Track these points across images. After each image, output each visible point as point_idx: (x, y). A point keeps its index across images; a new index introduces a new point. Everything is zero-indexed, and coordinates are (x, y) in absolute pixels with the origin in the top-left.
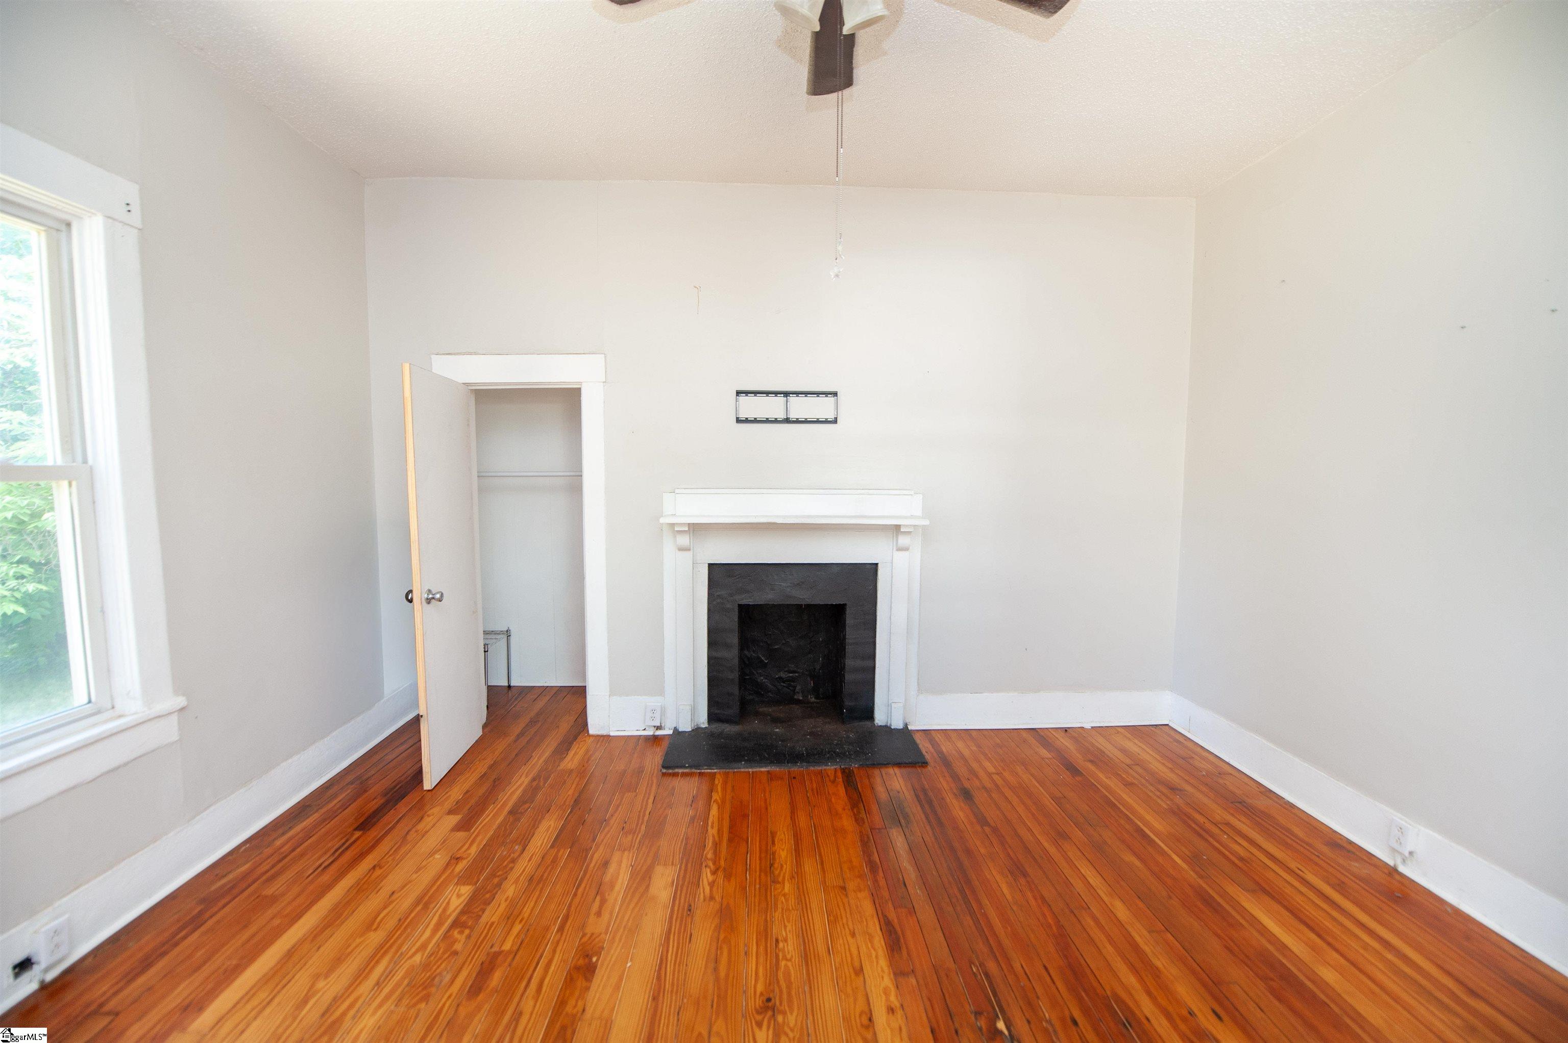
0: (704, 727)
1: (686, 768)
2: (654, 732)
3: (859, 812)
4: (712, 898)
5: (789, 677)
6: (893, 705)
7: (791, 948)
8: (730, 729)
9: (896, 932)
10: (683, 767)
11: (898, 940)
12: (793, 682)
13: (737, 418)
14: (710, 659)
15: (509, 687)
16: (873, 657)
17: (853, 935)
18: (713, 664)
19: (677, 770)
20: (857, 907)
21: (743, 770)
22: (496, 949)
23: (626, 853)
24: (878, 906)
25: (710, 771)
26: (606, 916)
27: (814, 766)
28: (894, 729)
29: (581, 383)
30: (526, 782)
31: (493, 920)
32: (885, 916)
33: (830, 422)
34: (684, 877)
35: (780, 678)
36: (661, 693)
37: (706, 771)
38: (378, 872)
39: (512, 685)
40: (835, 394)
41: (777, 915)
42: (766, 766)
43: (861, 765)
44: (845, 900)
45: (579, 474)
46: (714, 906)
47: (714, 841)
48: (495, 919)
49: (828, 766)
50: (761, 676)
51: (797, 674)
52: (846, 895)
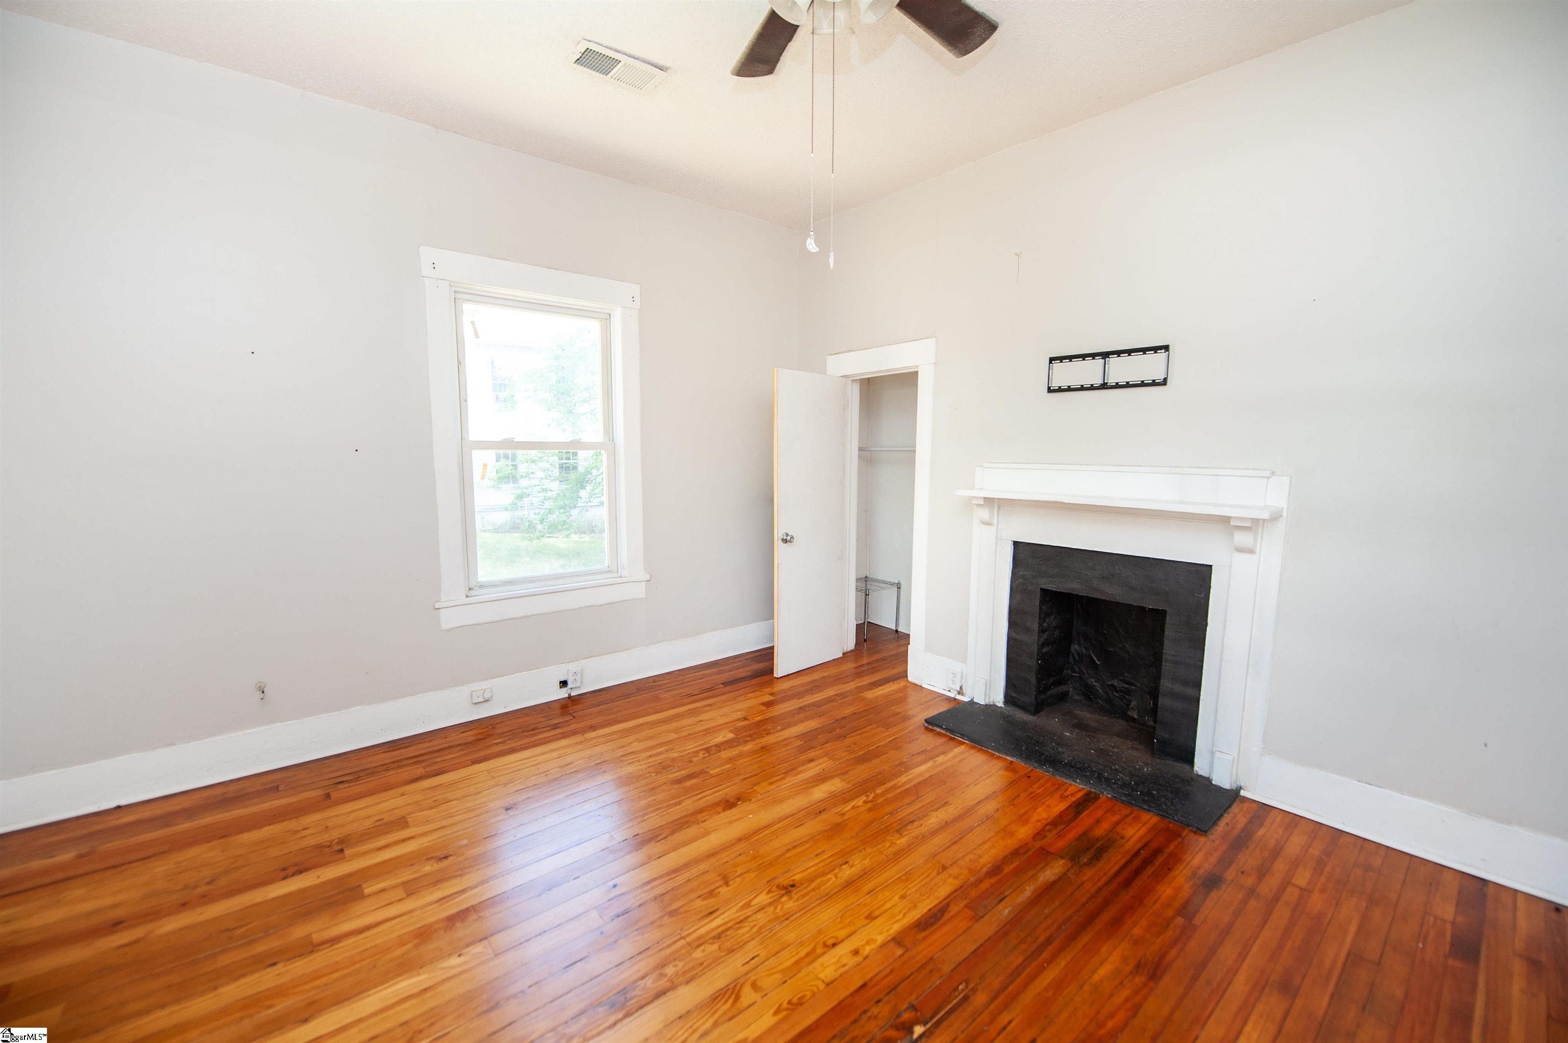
0: (1000, 706)
1: (944, 729)
2: (955, 696)
3: (1050, 831)
4: (843, 814)
5: (1123, 687)
6: (1217, 755)
7: (848, 873)
8: (1021, 715)
9: (938, 920)
10: (941, 727)
11: (932, 925)
12: (1129, 695)
13: (1049, 388)
14: (1010, 641)
15: (897, 631)
16: (1198, 685)
17: (903, 897)
18: (1013, 645)
19: (935, 728)
20: (935, 885)
21: (990, 751)
22: (707, 770)
23: (831, 761)
24: (955, 894)
25: (962, 740)
26: (773, 787)
27: (1060, 776)
28: (1216, 786)
29: (917, 366)
30: (831, 694)
31: (722, 756)
32: (948, 905)
33: (1159, 384)
34: (846, 793)
35: (1113, 685)
36: (965, 661)
37: (959, 738)
38: (708, 708)
39: (899, 630)
40: (1166, 348)
41: (869, 850)
42: (1012, 756)
43: (1114, 797)
44: (934, 874)
45: (912, 449)
46: (838, 819)
47: (896, 784)
48: (723, 756)
49: (1077, 782)
50: (1092, 678)
51: (1133, 687)
52: (939, 874)
